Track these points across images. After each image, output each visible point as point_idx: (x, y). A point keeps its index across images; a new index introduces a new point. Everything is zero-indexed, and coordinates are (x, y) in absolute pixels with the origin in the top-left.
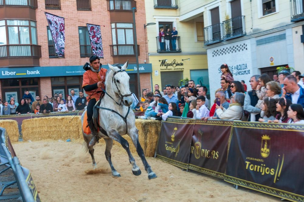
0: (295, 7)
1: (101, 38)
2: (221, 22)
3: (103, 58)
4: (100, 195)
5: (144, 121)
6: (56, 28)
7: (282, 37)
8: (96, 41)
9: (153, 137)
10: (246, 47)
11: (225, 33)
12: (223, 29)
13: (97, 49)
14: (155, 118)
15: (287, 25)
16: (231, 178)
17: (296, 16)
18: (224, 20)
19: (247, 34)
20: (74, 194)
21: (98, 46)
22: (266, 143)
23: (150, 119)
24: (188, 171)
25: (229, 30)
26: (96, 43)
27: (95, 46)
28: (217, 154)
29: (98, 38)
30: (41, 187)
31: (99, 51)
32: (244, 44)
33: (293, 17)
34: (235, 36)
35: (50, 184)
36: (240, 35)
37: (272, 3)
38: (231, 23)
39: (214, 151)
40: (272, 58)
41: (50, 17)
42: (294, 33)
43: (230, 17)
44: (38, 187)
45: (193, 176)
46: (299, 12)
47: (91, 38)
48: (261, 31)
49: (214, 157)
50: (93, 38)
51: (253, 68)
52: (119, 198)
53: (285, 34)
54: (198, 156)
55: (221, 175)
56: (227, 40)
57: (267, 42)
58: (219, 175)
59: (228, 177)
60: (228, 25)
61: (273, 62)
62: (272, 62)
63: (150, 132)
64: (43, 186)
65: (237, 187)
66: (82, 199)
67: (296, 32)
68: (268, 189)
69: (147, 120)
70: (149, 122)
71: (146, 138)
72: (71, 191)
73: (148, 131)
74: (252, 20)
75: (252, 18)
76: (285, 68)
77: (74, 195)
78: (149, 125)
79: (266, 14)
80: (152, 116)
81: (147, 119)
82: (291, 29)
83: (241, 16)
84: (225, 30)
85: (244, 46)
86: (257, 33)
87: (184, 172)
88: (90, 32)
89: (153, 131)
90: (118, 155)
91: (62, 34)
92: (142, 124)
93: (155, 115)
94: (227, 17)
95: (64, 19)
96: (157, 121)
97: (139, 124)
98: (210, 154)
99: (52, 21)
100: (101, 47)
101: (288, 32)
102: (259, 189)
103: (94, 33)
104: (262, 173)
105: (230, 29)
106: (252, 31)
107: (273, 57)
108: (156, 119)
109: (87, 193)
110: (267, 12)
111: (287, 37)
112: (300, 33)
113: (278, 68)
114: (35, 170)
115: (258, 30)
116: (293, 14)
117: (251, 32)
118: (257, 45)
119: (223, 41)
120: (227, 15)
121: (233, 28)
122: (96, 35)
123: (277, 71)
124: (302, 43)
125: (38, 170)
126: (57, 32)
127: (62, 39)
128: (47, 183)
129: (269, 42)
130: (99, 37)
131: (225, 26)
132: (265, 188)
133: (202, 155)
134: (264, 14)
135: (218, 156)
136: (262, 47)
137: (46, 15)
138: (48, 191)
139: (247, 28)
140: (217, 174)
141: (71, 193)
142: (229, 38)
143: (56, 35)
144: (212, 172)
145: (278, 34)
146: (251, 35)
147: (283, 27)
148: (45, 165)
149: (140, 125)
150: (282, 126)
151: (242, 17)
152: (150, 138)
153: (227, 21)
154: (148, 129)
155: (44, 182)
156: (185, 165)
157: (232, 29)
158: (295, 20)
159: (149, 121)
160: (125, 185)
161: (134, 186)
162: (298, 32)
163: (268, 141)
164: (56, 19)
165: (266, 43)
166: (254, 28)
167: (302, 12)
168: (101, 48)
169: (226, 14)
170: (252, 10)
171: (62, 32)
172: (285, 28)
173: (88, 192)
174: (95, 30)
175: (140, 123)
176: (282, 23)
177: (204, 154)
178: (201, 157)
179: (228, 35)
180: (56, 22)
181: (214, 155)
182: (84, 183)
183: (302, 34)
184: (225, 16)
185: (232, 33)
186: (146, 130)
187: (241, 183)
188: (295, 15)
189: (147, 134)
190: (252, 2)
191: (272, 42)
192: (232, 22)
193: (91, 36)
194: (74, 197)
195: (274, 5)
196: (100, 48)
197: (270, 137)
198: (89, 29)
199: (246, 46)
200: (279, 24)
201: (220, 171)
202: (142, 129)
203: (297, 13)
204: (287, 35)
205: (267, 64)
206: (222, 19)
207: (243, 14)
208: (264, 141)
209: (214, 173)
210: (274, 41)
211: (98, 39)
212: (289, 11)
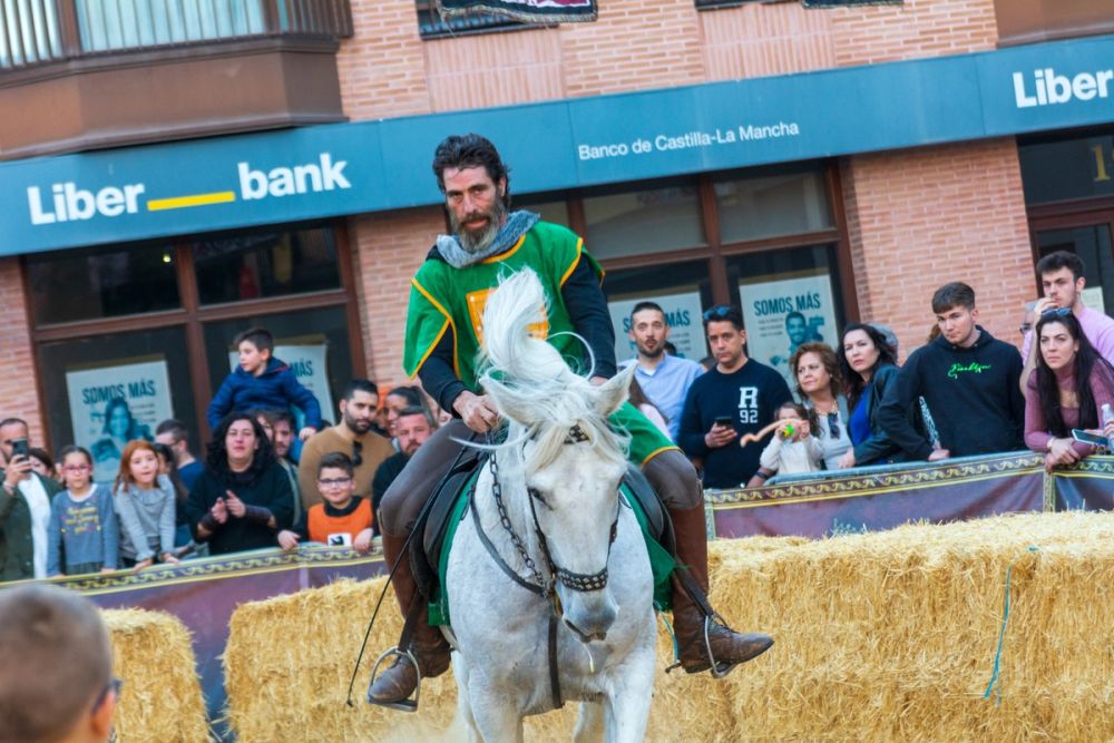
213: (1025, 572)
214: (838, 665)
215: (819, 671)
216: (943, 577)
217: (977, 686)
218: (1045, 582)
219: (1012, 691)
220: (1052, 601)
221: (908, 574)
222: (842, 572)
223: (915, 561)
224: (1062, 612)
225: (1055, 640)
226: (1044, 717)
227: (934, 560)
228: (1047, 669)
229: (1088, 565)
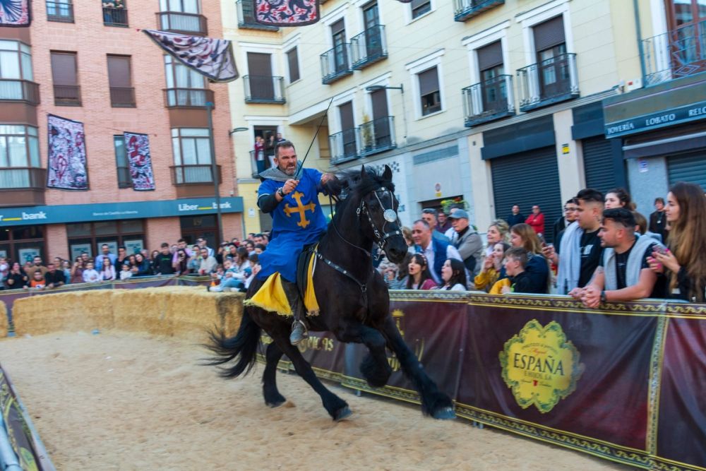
0: (471, 103)
1: (149, 157)
2: (356, 126)
3: (153, 190)
4: (141, 417)
5: (219, 295)
6: (69, 141)
7: (453, 151)
8: (138, 162)
9: (236, 320)
10: (397, 168)
11: (364, 144)
12: (360, 138)
13: (137, 176)
14: (238, 289)
15: (459, 132)
16: (350, 380)
17: (471, 118)
18: (362, 123)
19: (399, 147)
20: (97, 417)
21: (141, 170)
22: (398, 322)
23: (230, 291)
24: (290, 374)
25: (369, 139)
26: (138, 165)
27: (136, 170)
28: (330, 343)
29: (142, 156)
30: (42, 409)
31: (141, 180)
32: (394, 163)
33: (466, 118)
34: (380, 150)
35: (57, 404)
36: (387, 148)
37: (435, 96)
38: (372, 127)
39: (326, 339)
40: (438, 185)
41: (57, 123)
42: (471, 144)
43: (371, 118)
44: (38, 410)
45: (294, 380)
46: (477, 109)
47: (129, 156)
48: (420, 141)
49: (326, 348)
50: (132, 157)
51: (410, 202)
52: (170, 420)
53: (456, 147)
54: (303, 347)
55: (336, 375)
56: (367, 156)
57: (430, 158)
58: (334, 377)
59: (346, 379)
60: (368, 132)
61: (440, 191)
62: (438, 191)
63: (230, 312)
64: (47, 408)
65: (359, 393)
66: (109, 425)
67: (474, 143)
68: (403, 392)
69: (222, 293)
70: (228, 296)
71: (223, 324)
72: (93, 412)
73: (227, 311)
74: (406, 124)
75: (405, 120)
76: (453, 201)
77: (97, 419)
78: (228, 302)
79: (427, 114)
80: (231, 286)
81: (222, 291)
82: (465, 138)
83: (388, 117)
84: (364, 139)
85: (395, 166)
86: (413, 144)
87: (283, 374)
88: (128, 147)
89: (235, 310)
90: (178, 354)
91: (80, 151)
92: (217, 300)
93: (237, 284)
94: (366, 118)
95: (83, 126)
96: (241, 294)
97: (211, 300)
98: (320, 344)
99: (60, 129)
100: (147, 171)
101: (462, 143)
102: (389, 394)
103: (136, 147)
104: (394, 368)
105: (371, 137)
106: (405, 140)
107: (440, 183)
108: (240, 291)
109: (119, 415)
110: (428, 111)
111: (461, 152)
112: (480, 144)
113: (443, 202)
114: (35, 383)
115: (415, 139)
116: (468, 114)
117: (403, 143)
118: (416, 163)
119: (360, 157)
120: (366, 114)
121: (376, 136)
122: (139, 150)
123: (441, 206)
124: (483, 161)
125: (40, 382)
126: (70, 147)
127: (79, 159)
128: (55, 402)
129: (433, 160)
130: (144, 153)
131: (363, 133)
132: (398, 391)
133: (309, 346)
134: (424, 114)
135: (332, 346)
136: (422, 167)
137: (48, 119)
138: (54, 415)
139: (399, 135)
140: (332, 375)
141: (93, 417)
142: (370, 153)
143: (67, 153)
144: (325, 373)
145: (445, 146)
146: (404, 147)
147: (454, 136)
148: (52, 374)
149: (214, 302)
150: (421, 295)
151: (390, 118)
152: (230, 323)
153: (366, 125)
154: (226, 309)
155: (48, 401)
156: (285, 364)
157: (373, 138)
158: (472, 123)
159: (228, 294)
160: (184, 399)
161: (196, 400)
162: (477, 143)
163: (401, 318)
164: (68, 125)
165: (428, 161)
166: (409, 136)
167: (481, 110)
168: (147, 174)
169: (363, 113)
170: (404, 108)
171: (80, 147)
172: (457, 136)
173: (121, 412)
174: (137, 143)
175: (213, 298)
176: (452, 129)
177: (311, 344)
178: (309, 350)
179: (369, 147)
180: (68, 131)
181: (327, 344)
182: (117, 400)
183: (482, 146)
184: (362, 116)
185: (374, 145)
186: (224, 310)
187: (364, 387)
188: (471, 116)
189: (225, 315)
190: (405, 93)
191: (438, 158)
192: (375, 126)
193: (128, 154)
194: (96, 422)
195: (439, 99)
196: (144, 174)
197: (404, 312)
198: (127, 141)
199: (398, 165)
200: (448, 130)
201: (335, 369)
202: (217, 308)
203: (474, 113)
204: (460, 147)
205: (431, 195)
206: (358, 121)
207: (391, 113)
208: (396, 318)
209: (328, 373)
210: (441, 158)
211: (142, 158)
212: (461, 109)
213: (168, 297)
214: (134, 313)
215: (130, 314)
216: (154, 297)
217: (159, 317)
218: (172, 299)
219: (166, 318)
220: (173, 302)
221: (147, 297)
222: (136, 296)
223: (149, 294)
224: (175, 304)
225: (174, 309)
226: (171, 323)
227: (153, 294)
228: (172, 314)
229: (180, 295)
